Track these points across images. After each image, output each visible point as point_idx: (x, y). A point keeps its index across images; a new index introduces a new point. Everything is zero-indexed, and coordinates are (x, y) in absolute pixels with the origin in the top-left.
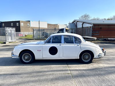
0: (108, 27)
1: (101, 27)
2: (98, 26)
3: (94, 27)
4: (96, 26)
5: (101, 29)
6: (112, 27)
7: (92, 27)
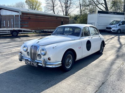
0: (35, 17)
1: (29, 17)
2: (26, 15)
3: (23, 16)
4: (25, 15)
5: (29, 18)
6: (39, 17)
7: (20, 16)
